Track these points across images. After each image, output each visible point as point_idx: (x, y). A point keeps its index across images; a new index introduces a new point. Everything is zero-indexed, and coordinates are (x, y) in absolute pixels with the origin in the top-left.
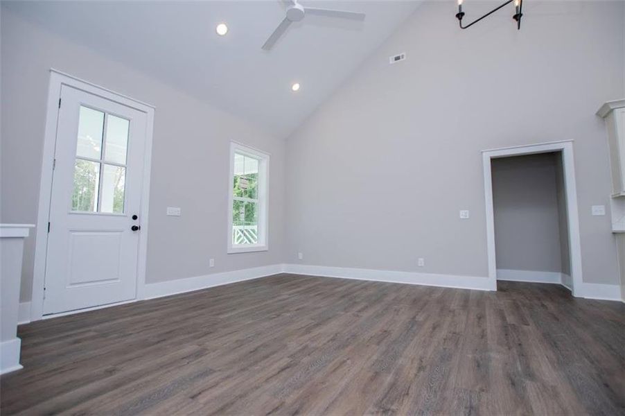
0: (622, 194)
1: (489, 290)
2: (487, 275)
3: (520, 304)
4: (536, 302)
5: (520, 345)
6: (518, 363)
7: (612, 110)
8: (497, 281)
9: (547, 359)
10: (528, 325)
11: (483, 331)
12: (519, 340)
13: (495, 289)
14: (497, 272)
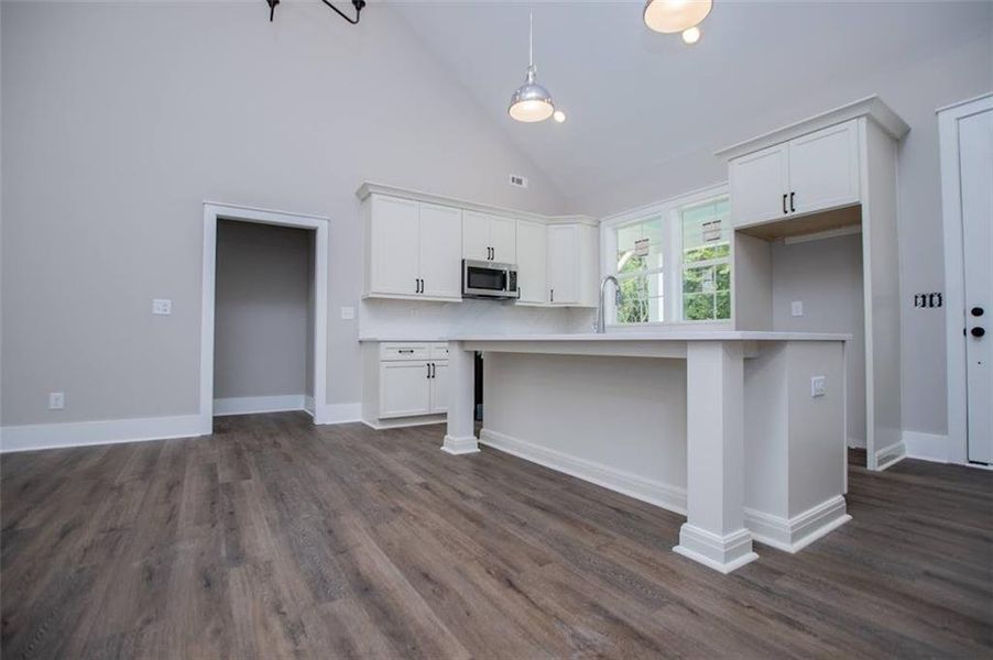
0: (371, 296)
1: (198, 435)
2: (196, 409)
3: (244, 448)
4: (268, 440)
5: (232, 513)
6: (223, 545)
7: (370, 194)
8: (214, 418)
9: (266, 523)
10: (249, 478)
11: (173, 508)
12: (232, 505)
13: (210, 432)
14: (214, 403)
